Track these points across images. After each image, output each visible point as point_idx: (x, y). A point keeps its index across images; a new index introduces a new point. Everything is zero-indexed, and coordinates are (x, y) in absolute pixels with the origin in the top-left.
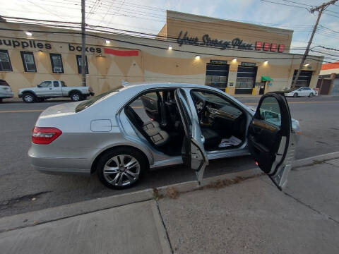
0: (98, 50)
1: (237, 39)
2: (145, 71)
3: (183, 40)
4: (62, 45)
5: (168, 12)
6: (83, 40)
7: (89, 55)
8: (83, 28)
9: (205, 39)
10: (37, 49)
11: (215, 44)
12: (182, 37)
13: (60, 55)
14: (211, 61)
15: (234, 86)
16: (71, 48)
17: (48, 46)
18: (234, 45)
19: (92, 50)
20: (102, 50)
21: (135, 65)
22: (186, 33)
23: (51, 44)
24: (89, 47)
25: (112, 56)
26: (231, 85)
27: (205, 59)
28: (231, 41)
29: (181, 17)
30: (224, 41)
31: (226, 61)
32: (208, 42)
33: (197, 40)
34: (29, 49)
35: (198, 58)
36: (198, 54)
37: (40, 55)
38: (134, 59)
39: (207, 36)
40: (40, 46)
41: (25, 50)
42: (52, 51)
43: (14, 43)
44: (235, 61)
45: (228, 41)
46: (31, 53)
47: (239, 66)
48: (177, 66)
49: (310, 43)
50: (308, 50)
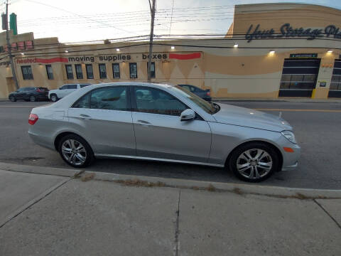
0: (164, 56)
1: (332, 27)
2: (207, 73)
3: (254, 35)
4: (137, 55)
5: (237, 7)
6: (151, 49)
7: (157, 62)
8: (151, 39)
9: (284, 29)
10: (122, 60)
11: (299, 33)
12: (252, 32)
13: (136, 64)
14: (291, 55)
15: (328, 86)
16: (144, 57)
17: (129, 58)
18: (328, 34)
19: (160, 57)
20: (168, 56)
21: (196, 67)
22: (259, 26)
23: (131, 55)
24: (157, 54)
25: (176, 60)
26: (323, 85)
27: (283, 54)
28: (324, 28)
29: (247, 9)
30: (313, 29)
31: (316, 55)
32: (288, 32)
33: (272, 32)
34: (117, 61)
35: (272, 53)
36: (271, 49)
37: (124, 65)
38: (195, 62)
39: (287, 25)
40: (124, 58)
41: (115, 62)
42: (131, 61)
43: (109, 59)
44: (329, 53)
45: (319, 29)
46: (118, 64)
47: (336, 60)
48: (243, 65)
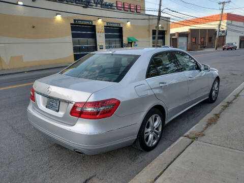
14: (75, 20)
15: (104, 49)
18: (96, 3)
26: (101, 48)
27: (68, 18)
31: (92, 21)
44: (100, 21)
47: (105, 26)
48: (34, 27)
49: (160, 5)
50: (160, 11)
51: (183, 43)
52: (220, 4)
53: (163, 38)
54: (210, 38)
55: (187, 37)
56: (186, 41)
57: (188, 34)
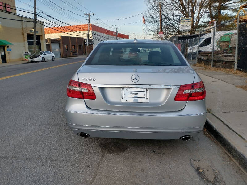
49: (35, 8)
50: (35, 15)
51: (55, 49)
52: (86, 15)
53: (39, 43)
54: (79, 46)
55: (59, 43)
56: (58, 48)
57: (59, 41)
